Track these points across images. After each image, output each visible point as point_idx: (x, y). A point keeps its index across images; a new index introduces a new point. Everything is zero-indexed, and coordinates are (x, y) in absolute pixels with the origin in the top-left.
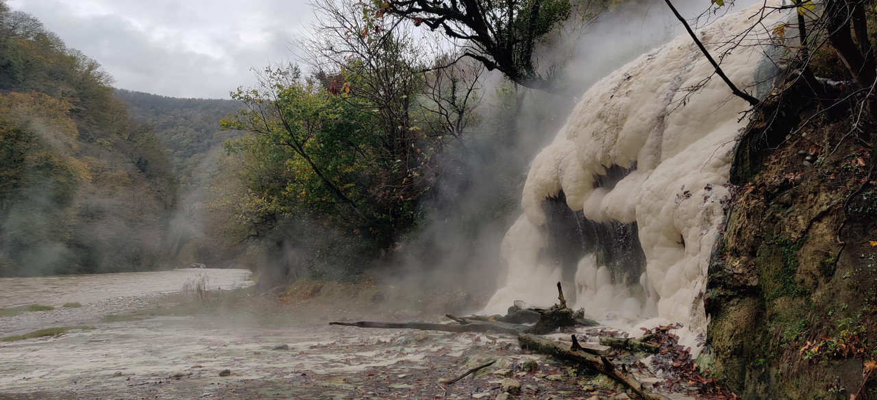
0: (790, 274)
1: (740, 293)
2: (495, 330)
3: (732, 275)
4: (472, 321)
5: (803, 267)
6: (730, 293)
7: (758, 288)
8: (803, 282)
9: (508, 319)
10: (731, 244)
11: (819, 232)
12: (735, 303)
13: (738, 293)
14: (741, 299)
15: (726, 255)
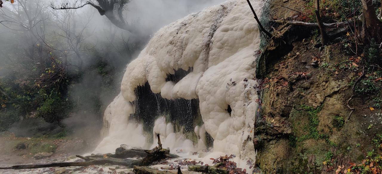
0: (314, 127)
1: (277, 137)
2: (112, 163)
3: (272, 128)
4: (93, 158)
5: (322, 122)
6: (269, 137)
7: (291, 134)
8: (323, 131)
9: (117, 156)
10: (268, 110)
11: (331, 103)
12: (274, 143)
13: (276, 137)
14: (278, 141)
15: (264, 116)
